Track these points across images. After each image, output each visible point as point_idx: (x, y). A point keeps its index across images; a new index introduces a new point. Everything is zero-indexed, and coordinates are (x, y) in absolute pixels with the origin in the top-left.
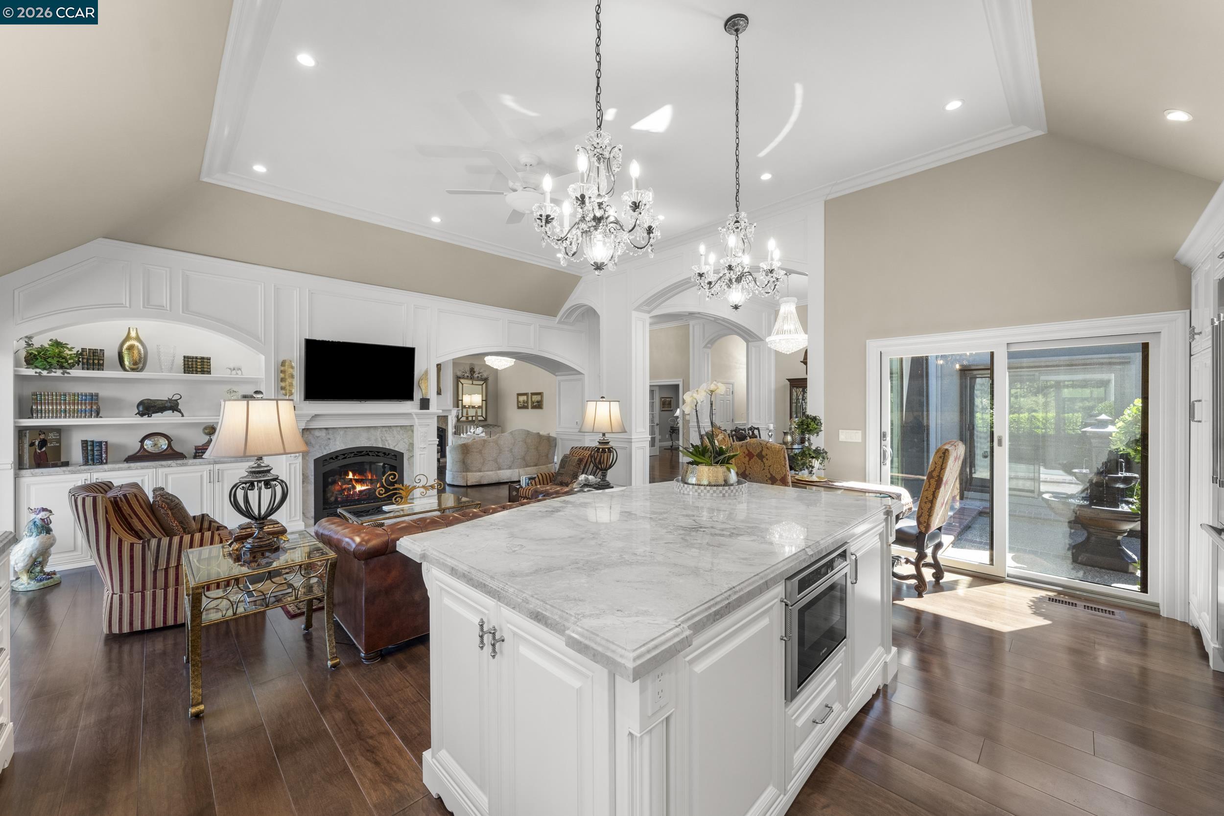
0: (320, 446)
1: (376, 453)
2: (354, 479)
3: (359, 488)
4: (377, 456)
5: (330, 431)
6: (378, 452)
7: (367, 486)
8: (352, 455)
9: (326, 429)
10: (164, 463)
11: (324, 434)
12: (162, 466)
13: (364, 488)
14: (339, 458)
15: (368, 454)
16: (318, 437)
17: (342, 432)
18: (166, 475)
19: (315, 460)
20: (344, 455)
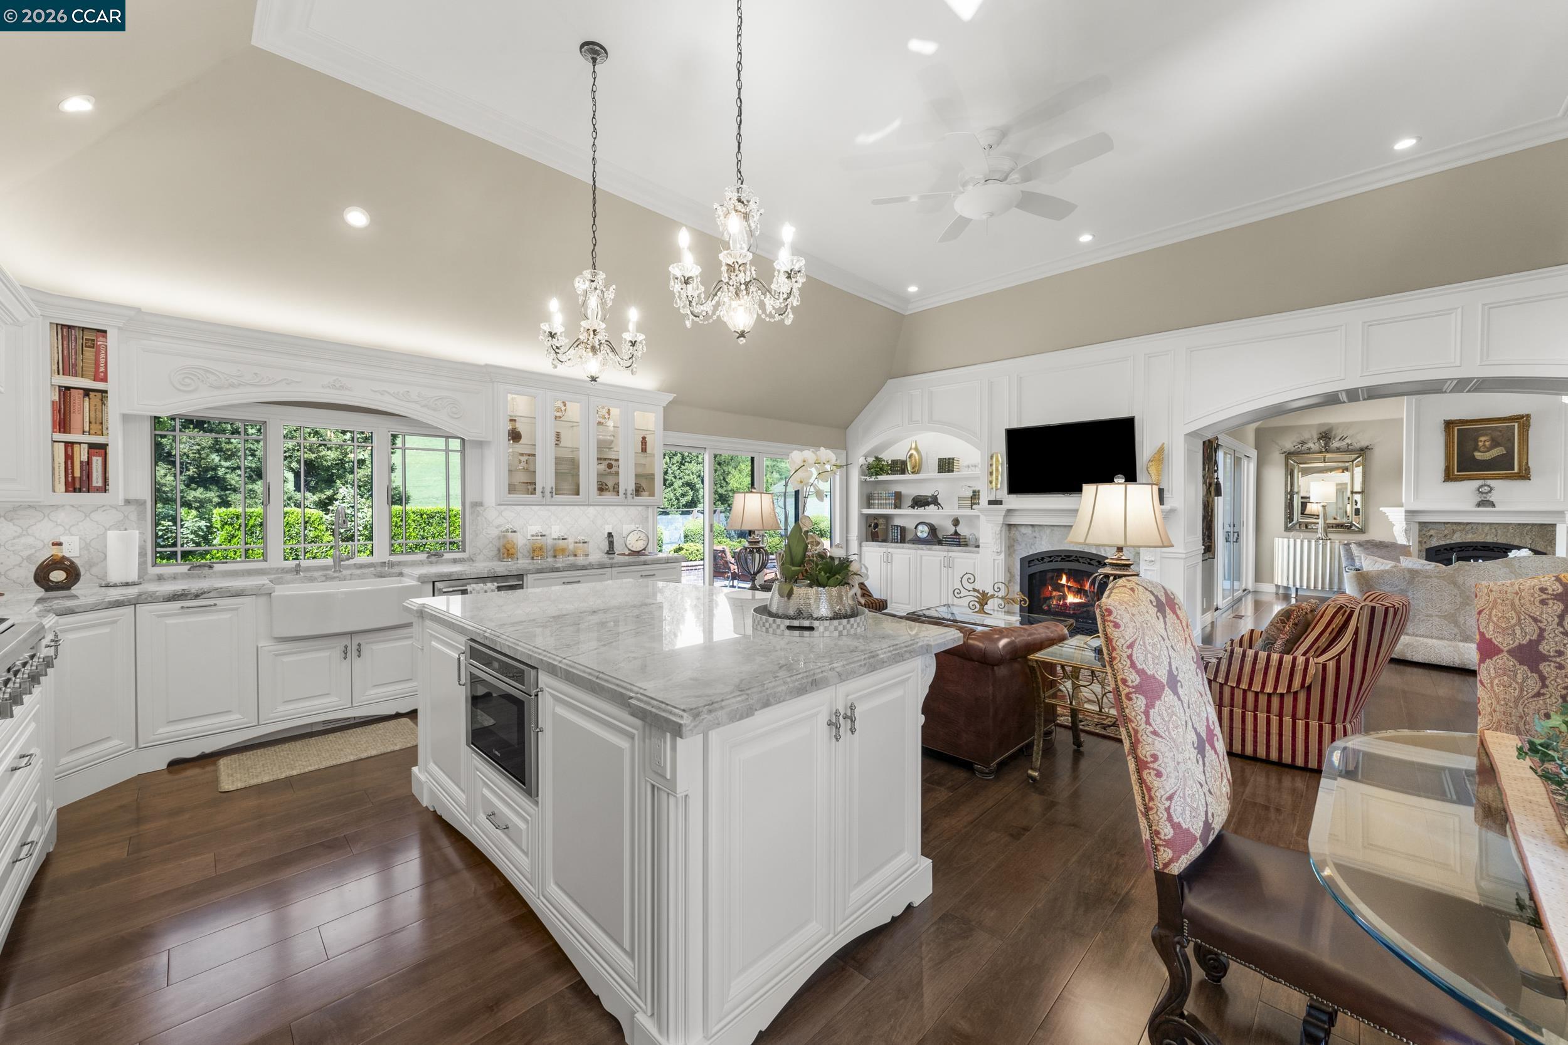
0: (1026, 545)
1: (1089, 561)
2: (1067, 586)
3: (1071, 599)
4: (1089, 564)
5: (1036, 529)
6: (1091, 560)
7: (1081, 598)
8: (1059, 559)
9: (1032, 526)
10: (920, 546)
11: (1030, 532)
12: (919, 549)
13: (1077, 600)
14: (1045, 560)
15: (1078, 561)
16: (1024, 534)
17: (1048, 531)
18: (921, 556)
19: (1022, 560)
20: (1050, 557)
